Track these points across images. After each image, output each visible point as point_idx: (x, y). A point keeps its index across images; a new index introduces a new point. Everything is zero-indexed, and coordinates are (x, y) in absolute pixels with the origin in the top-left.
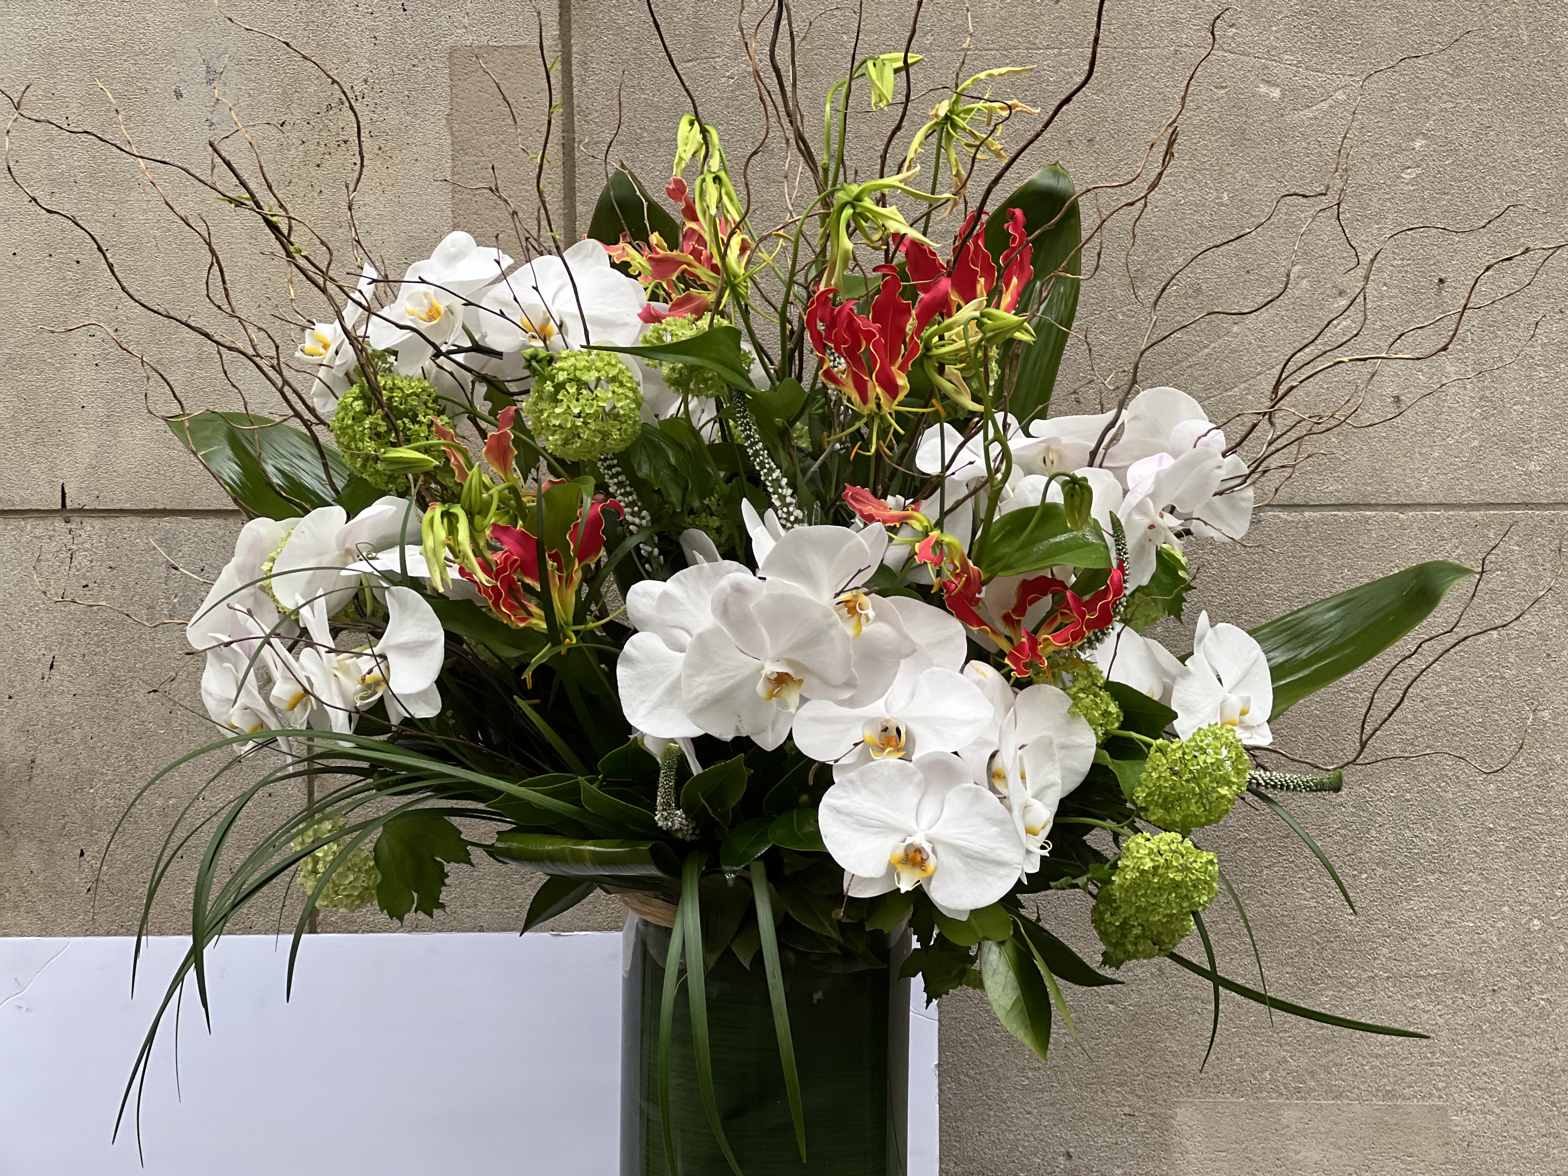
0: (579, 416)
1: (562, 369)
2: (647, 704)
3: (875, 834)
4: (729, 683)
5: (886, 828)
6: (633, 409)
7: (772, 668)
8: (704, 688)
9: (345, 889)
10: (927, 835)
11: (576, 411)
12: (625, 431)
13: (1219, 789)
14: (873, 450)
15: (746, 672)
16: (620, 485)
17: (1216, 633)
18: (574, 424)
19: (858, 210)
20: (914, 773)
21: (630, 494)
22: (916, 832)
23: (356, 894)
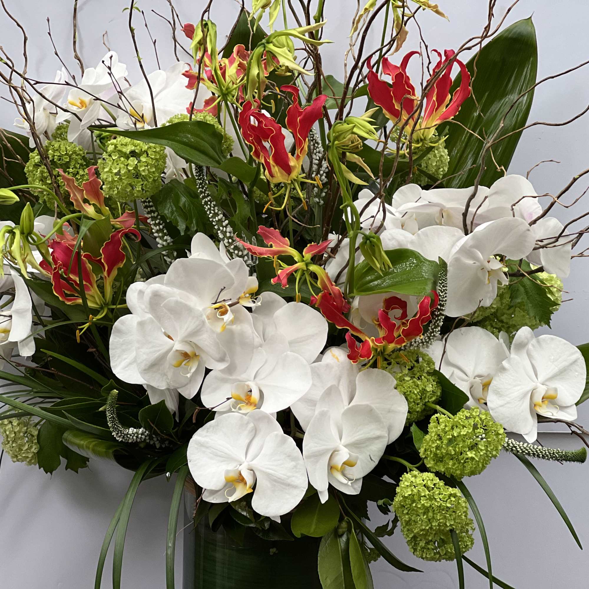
0: (116, 174)
1: (112, 145)
2: (126, 360)
3: (222, 462)
4: (157, 354)
5: (229, 458)
6: (154, 172)
7: (178, 346)
8: (145, 357)
9: (24, 453)
10: (249, 465)
11: (115, 171)
12: (146, 185)
13: (468, 453)
14: (283, 207)
15: (166, 348)
16: (154, 218)
17: (538, 342)
18: (113, 179)
19: (267, 49)
20: (248, 423)
21: (159, 224)
22: (243, 462)
23: (30, 456)
